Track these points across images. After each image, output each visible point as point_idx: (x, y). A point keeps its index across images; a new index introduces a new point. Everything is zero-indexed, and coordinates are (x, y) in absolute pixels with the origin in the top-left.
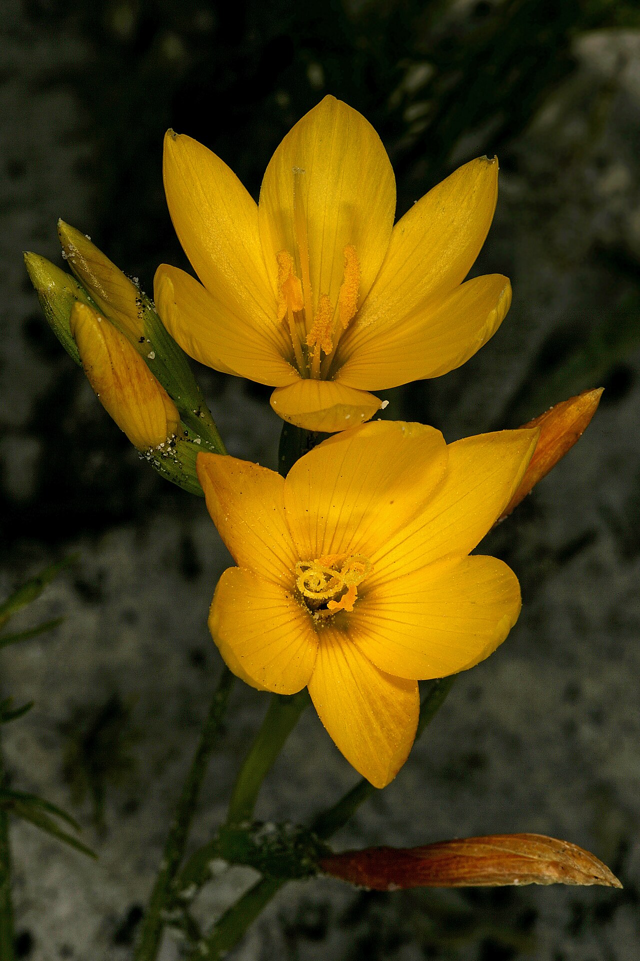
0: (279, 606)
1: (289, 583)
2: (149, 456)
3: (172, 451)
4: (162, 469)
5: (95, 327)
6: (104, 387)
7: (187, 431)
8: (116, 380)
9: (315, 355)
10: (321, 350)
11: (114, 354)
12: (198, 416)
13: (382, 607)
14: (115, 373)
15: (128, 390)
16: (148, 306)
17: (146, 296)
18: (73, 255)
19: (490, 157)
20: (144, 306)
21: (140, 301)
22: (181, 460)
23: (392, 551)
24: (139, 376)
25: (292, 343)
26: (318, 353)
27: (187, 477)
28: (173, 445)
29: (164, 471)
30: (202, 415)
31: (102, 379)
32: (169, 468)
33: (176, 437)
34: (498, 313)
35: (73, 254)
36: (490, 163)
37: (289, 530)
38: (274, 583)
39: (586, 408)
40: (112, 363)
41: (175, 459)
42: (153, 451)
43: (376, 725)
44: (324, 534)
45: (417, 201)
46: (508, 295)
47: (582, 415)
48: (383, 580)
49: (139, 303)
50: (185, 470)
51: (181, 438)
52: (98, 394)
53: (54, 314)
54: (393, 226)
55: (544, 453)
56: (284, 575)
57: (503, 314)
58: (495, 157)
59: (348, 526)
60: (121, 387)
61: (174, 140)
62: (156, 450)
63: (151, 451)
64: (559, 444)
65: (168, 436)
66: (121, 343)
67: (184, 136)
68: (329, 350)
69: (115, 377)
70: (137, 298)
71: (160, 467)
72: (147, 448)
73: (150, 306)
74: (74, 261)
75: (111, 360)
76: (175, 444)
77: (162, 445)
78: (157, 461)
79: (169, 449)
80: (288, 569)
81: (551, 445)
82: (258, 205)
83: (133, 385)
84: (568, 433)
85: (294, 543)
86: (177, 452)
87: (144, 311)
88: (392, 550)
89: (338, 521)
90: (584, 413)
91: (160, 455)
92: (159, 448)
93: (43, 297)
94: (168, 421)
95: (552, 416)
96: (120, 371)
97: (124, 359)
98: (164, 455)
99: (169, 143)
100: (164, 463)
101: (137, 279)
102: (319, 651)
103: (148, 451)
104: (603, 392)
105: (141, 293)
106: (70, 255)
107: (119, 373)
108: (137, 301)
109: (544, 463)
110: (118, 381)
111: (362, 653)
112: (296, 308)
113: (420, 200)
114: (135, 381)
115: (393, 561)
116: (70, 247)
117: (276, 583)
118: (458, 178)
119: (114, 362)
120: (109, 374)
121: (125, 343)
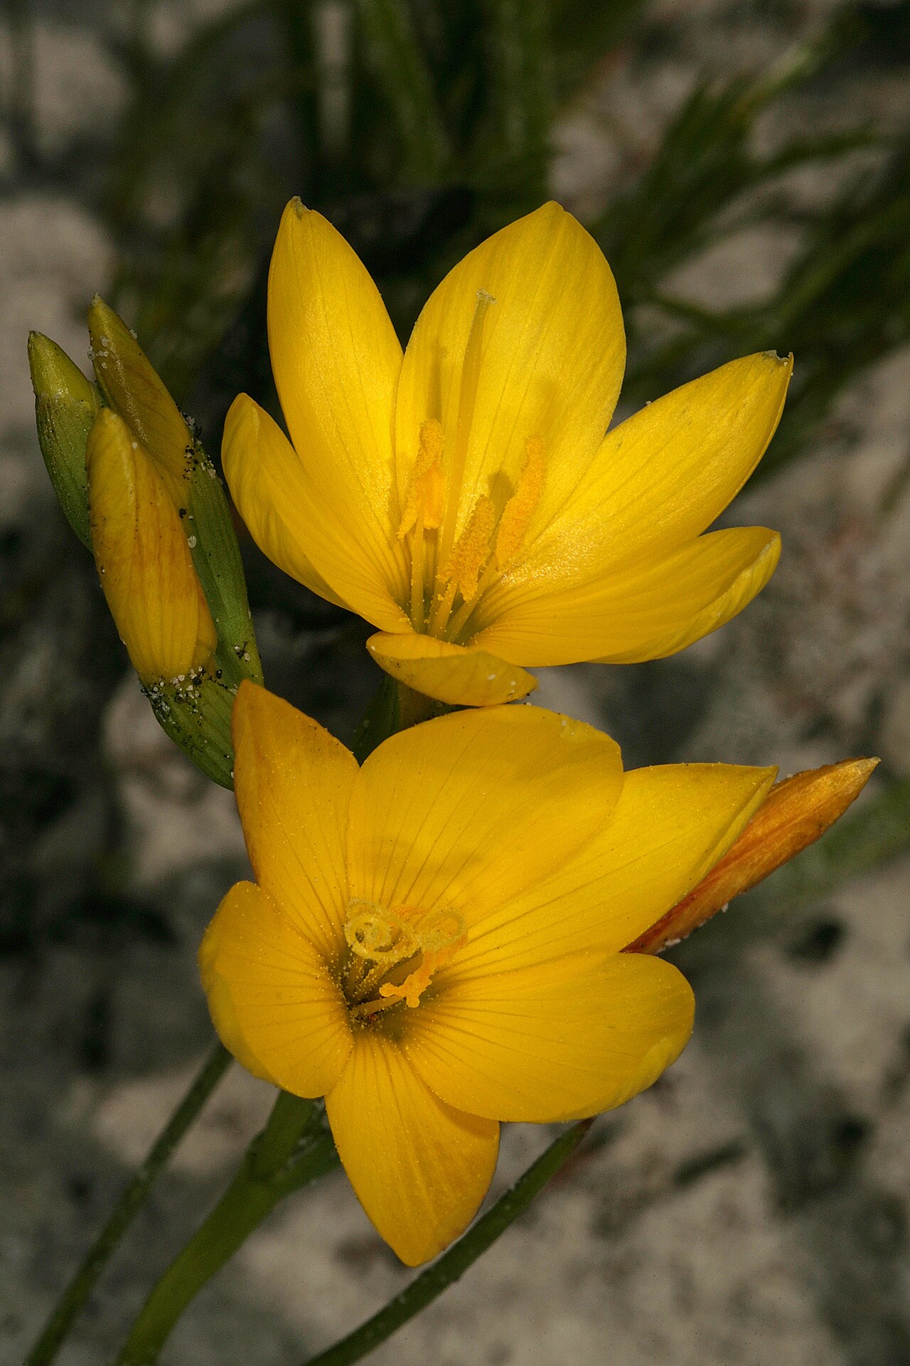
0: (305, 974)
1: (326, 946)
2: (156, 692)
3: (193, 692)
4: (171, 720)
5: (125, 456)
6: (116, 558)
7: (221, 670)
8: (137, 551)
9: (445, 601)
10: (458, 590)
11: (144, 506)
12: (240, 657)
13: (463, 1014)
14: (138, 538)
15: (151, 573)
16: (202, 464)
17: (202, 449)
18: (106, 354)
19: (782, 354)
20: (196, 462)
21: (191, 451)
22: (204, 710)
23: (499, 930)
24: (173, 553)
25: (411, 578)
26: (451, 596)
27: (206, 742)
28: (197, 682)
29: (174, 723)
30: (247, 657)
31: (116, 543)
32: (182, 719)
33: (203, 672)
34: (752, 579)
35: (105, 352)
36: (780, 364)
37: (345, 859)
38: (305, 937)
39: (846, 785)
40: (137, 520)
41: (194, 707)
42: (165, 685)
43: (420, 1181)
44: (398, 879)
45: (652, 402)
46: (775, 555)
47: (836, 795)
48: (474, 973)
49: (189, 455)
50: (208, 730)
51: (211, 677)
52: (102, 568)
53: (56, 440)
54: (607, 432)
55: (763, 844)
56: (322, 929)
57: (759, 583)
58: (789, 356)
59: (440, 870)
60: (142, 566)
61: (299, 216)
62: (168, 685)
63: (162, 684)
64: (790, 835)
65: (194, 666)
66: (159, 492)
67: (315, 214)
68: (470, 595)
69: (136, 545)
70: (188, 446)
71: (168, 716)
72: (155, 679)
73: (205, 464)
74: (105, 364)
75: (137, 515)
76: (200, 682)
77: (182, 678)
78: (166, 703)
79: (191, 688)
80: (330, 922)
81: (777, 834)
82: (404, 353)
83: (160, 565)
84: (808, 821)
85: (348, 882)
86: (200, 696)
87: (194, 469)
88: (497, 928)
89: (425, 863)
90: (840, 793)
91: (174, 693)
92: (176, 681)
93: (44, 409)
94: (198, 642)
95: (789, 788)
96: (147, 536)
97: (158, 519)
98: (181, 695)
99: (291, 220)
100: (178, 710)
101: (193, 420)
102: (352, 1058)
103: (155, 684)
104: (878, 765)
105: (195, 441)
106: (101, 353)
107: (144, 540)
108: (187, 451)
109: (759, 861)
110: (140, 552)
111: (419, 1077)
112: (429, 523)
113: (657, 402)
114: (165, 560)
115: (496, 946)
116: (104, 340)
117: (306, 937)
118: (724, 379)
119: (141, 519)
120: (129, 536)
121: (164, 495)
